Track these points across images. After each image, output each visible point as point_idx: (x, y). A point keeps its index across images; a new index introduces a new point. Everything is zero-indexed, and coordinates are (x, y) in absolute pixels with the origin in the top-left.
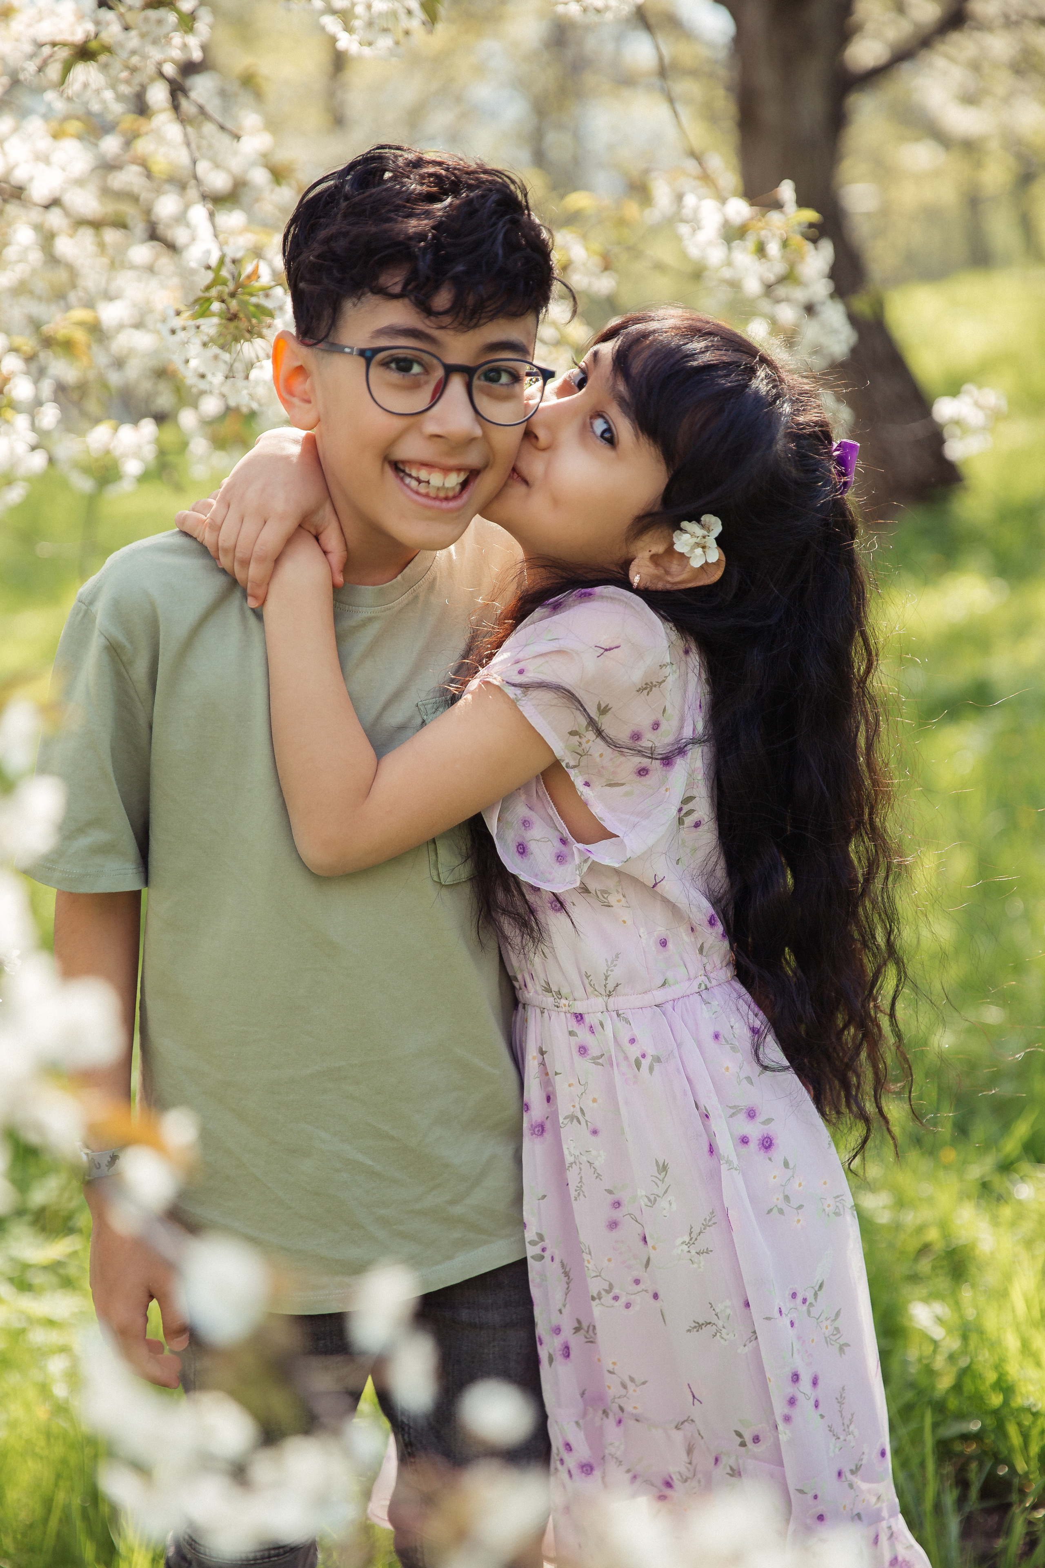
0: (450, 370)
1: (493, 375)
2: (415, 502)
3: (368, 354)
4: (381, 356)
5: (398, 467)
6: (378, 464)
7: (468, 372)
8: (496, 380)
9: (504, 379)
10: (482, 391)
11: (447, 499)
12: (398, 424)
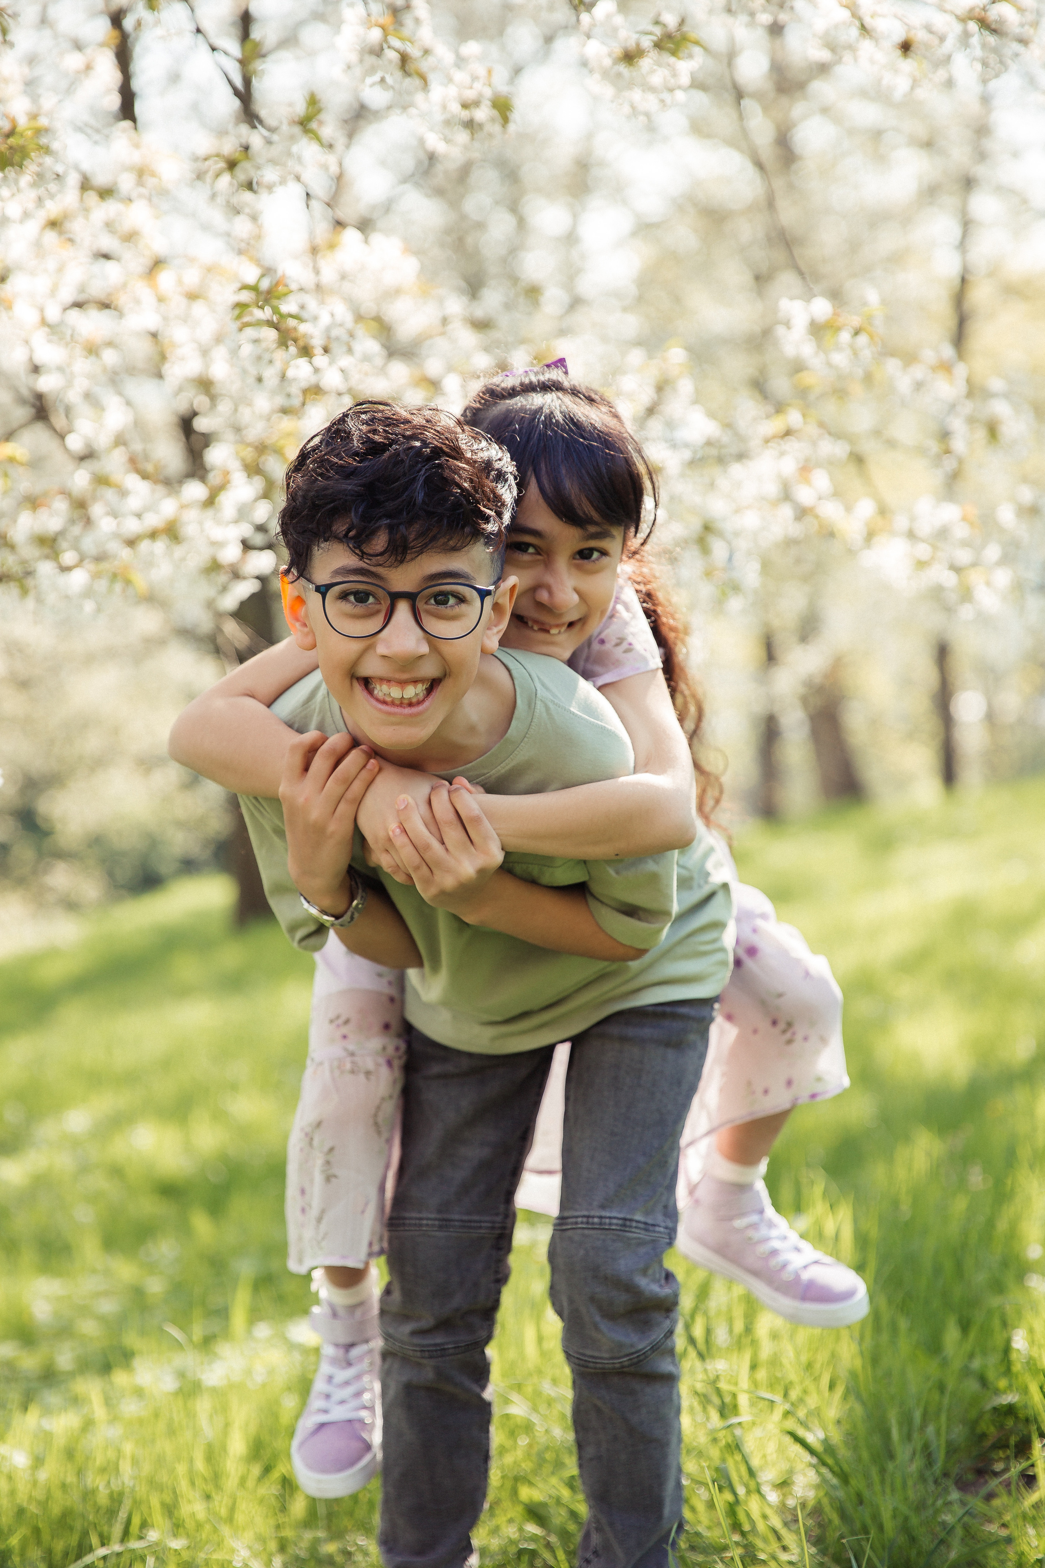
0: (395, 597)
1: (441, 599)
2: (380, 710)
3: (323, 589)
4: (336, 589)
5: (366, 683)
6: (347, 682)
7: (411, 597)
8: (445, 603)
9: (452, 601)
10: (429, 613)
11: (411, 705)
12: (355, 647)
